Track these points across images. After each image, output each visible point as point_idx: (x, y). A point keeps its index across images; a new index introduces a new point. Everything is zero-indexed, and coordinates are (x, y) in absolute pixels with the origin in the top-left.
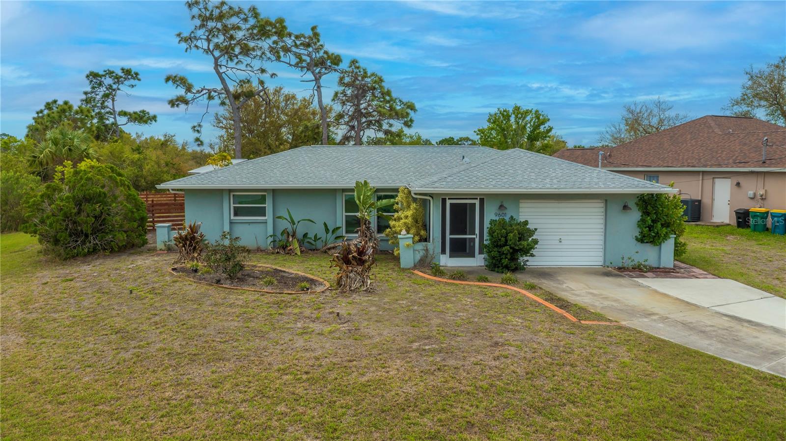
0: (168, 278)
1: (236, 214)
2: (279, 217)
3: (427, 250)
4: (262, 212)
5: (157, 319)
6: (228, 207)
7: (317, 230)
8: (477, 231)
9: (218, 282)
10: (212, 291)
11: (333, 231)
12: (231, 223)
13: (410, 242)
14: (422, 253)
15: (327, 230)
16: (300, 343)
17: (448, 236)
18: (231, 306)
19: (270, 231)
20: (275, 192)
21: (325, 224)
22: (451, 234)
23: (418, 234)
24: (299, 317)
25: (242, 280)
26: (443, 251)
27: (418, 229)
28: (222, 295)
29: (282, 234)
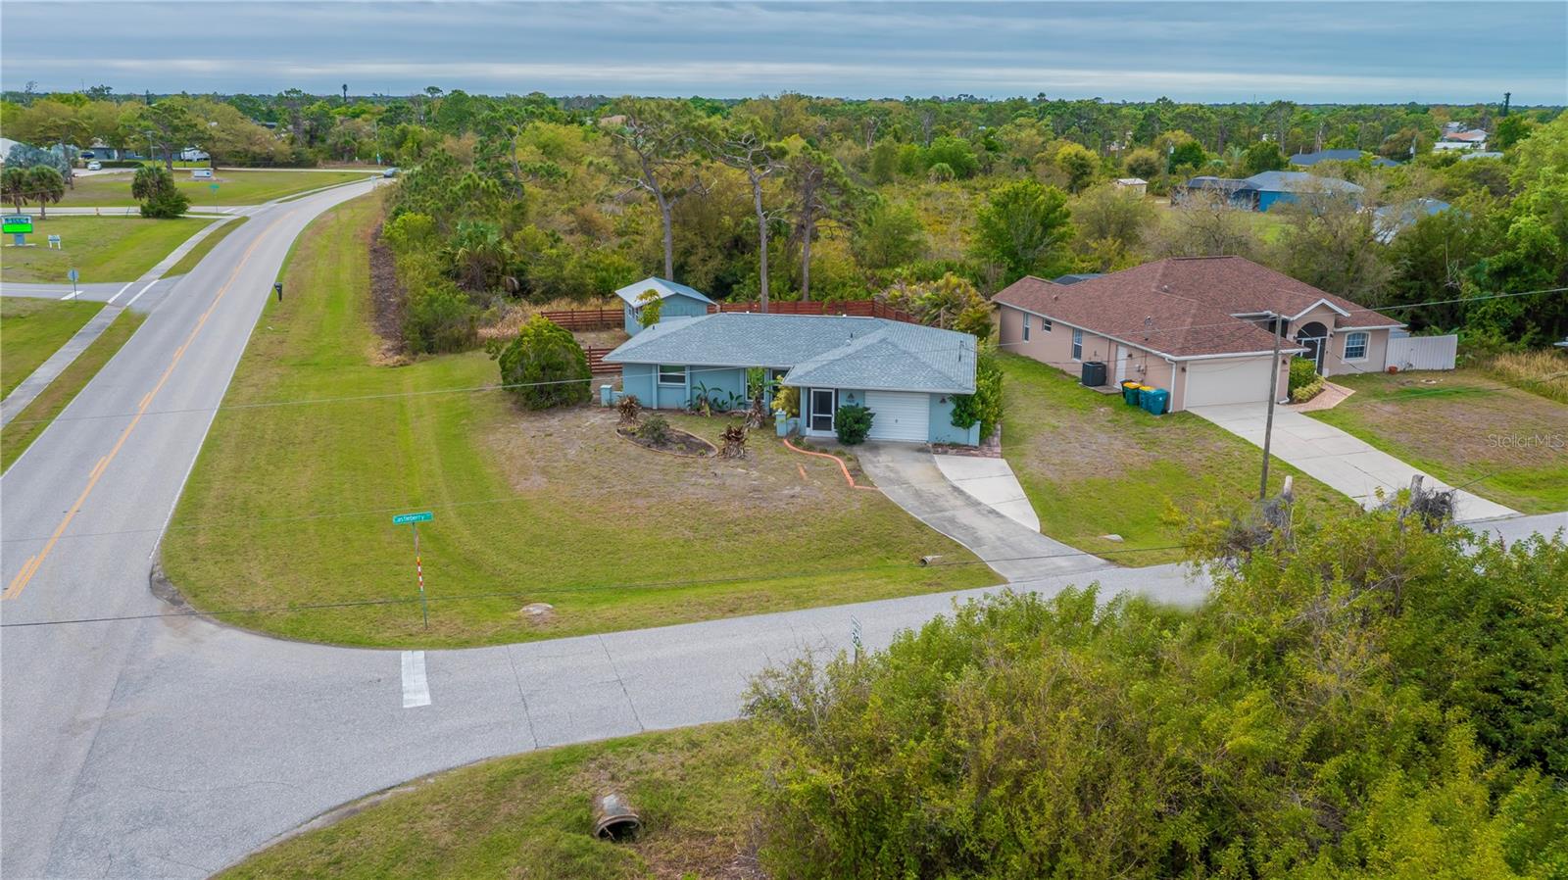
0: (616, 440)
1: (661, 381)
2: (695, 388)
3: (796, 424)
4: (681, 379)
5: (614, 471)
6: (656, 375)
7: (723, 397)
8: (833, 412)
9: (649, 446)
10: (645, 452)
11: (737, 398)
12: (658, 388)
13: (784, 418)
14: (793, 426)
15: (732, 398)
16: (691, 490)
17: (812, 415)
18: (656, 464)
19: (688, 398)
20: (692, 367)
21: (730, 393)
22: (814, 413)
23: (790, 411)
24: (694, 474)
25: (664, 444)
26: (808, 426)
27: (792, 408)
28: (652, 456)
29: (697, 398)
